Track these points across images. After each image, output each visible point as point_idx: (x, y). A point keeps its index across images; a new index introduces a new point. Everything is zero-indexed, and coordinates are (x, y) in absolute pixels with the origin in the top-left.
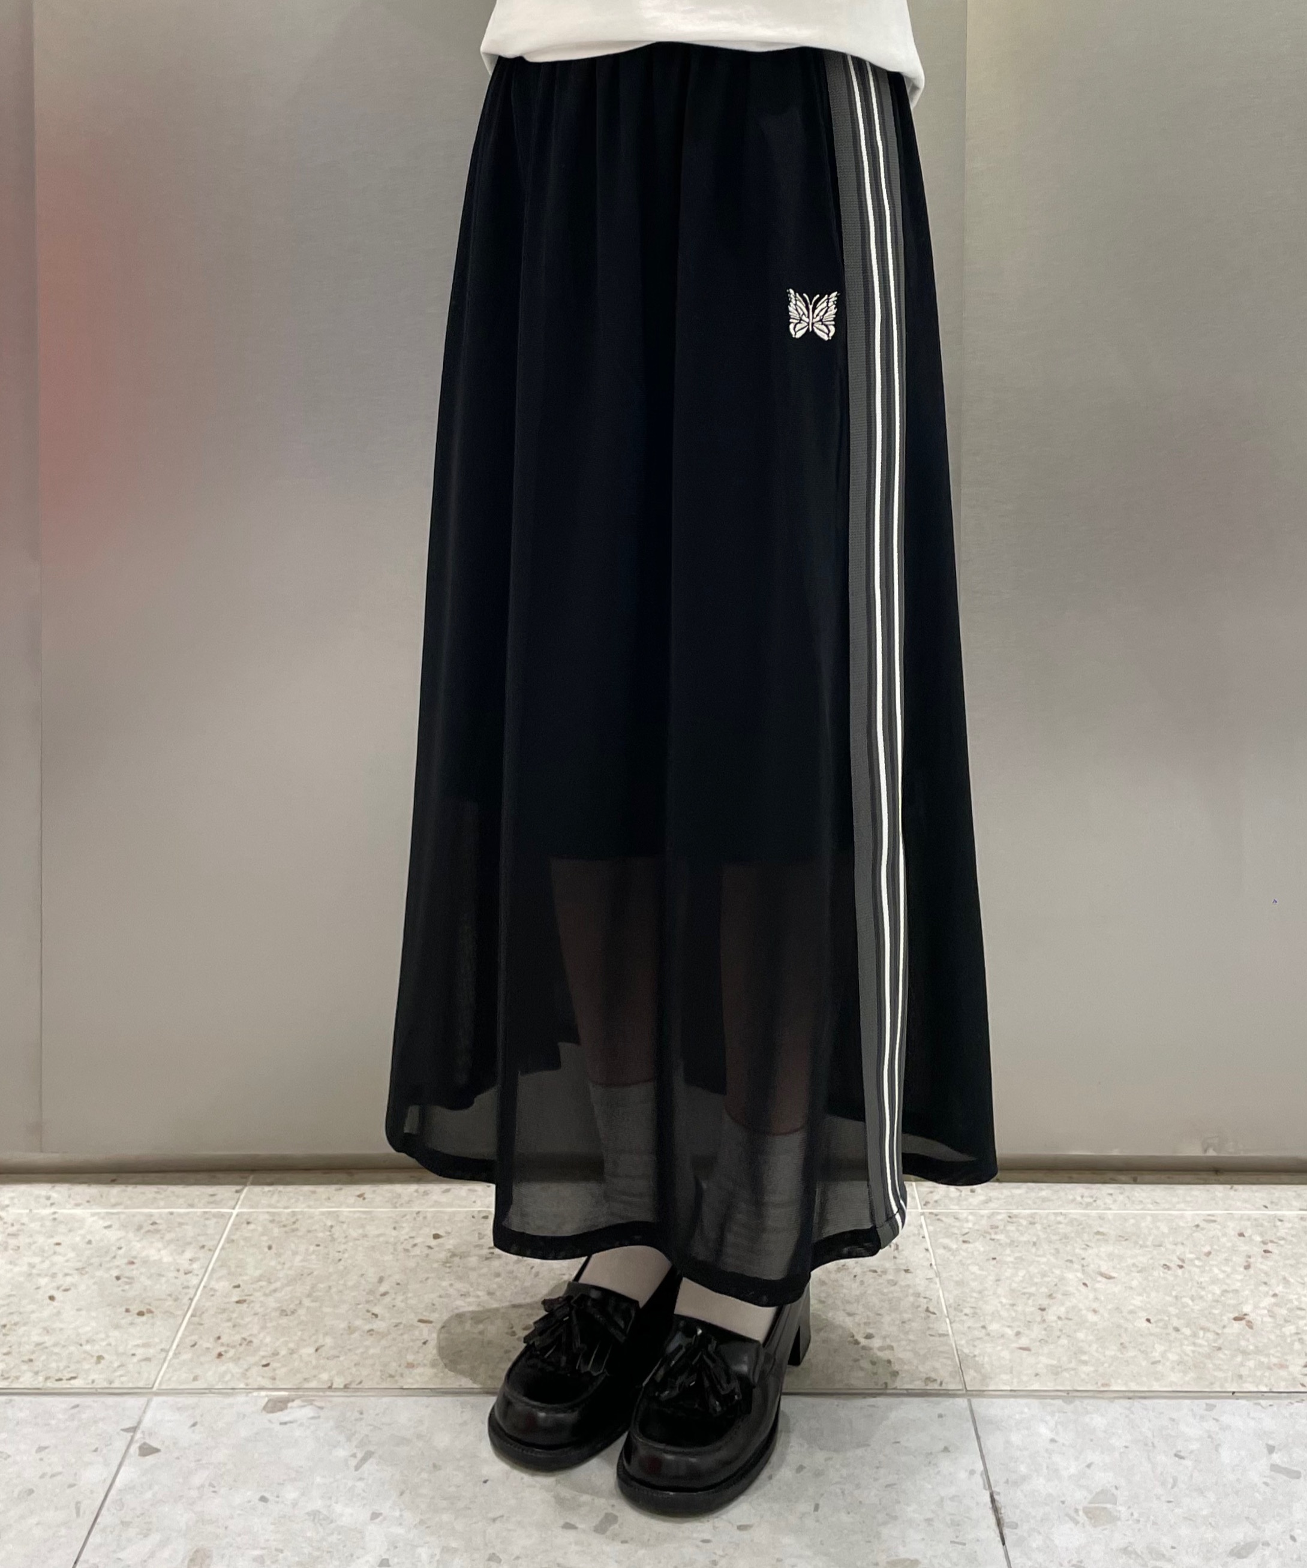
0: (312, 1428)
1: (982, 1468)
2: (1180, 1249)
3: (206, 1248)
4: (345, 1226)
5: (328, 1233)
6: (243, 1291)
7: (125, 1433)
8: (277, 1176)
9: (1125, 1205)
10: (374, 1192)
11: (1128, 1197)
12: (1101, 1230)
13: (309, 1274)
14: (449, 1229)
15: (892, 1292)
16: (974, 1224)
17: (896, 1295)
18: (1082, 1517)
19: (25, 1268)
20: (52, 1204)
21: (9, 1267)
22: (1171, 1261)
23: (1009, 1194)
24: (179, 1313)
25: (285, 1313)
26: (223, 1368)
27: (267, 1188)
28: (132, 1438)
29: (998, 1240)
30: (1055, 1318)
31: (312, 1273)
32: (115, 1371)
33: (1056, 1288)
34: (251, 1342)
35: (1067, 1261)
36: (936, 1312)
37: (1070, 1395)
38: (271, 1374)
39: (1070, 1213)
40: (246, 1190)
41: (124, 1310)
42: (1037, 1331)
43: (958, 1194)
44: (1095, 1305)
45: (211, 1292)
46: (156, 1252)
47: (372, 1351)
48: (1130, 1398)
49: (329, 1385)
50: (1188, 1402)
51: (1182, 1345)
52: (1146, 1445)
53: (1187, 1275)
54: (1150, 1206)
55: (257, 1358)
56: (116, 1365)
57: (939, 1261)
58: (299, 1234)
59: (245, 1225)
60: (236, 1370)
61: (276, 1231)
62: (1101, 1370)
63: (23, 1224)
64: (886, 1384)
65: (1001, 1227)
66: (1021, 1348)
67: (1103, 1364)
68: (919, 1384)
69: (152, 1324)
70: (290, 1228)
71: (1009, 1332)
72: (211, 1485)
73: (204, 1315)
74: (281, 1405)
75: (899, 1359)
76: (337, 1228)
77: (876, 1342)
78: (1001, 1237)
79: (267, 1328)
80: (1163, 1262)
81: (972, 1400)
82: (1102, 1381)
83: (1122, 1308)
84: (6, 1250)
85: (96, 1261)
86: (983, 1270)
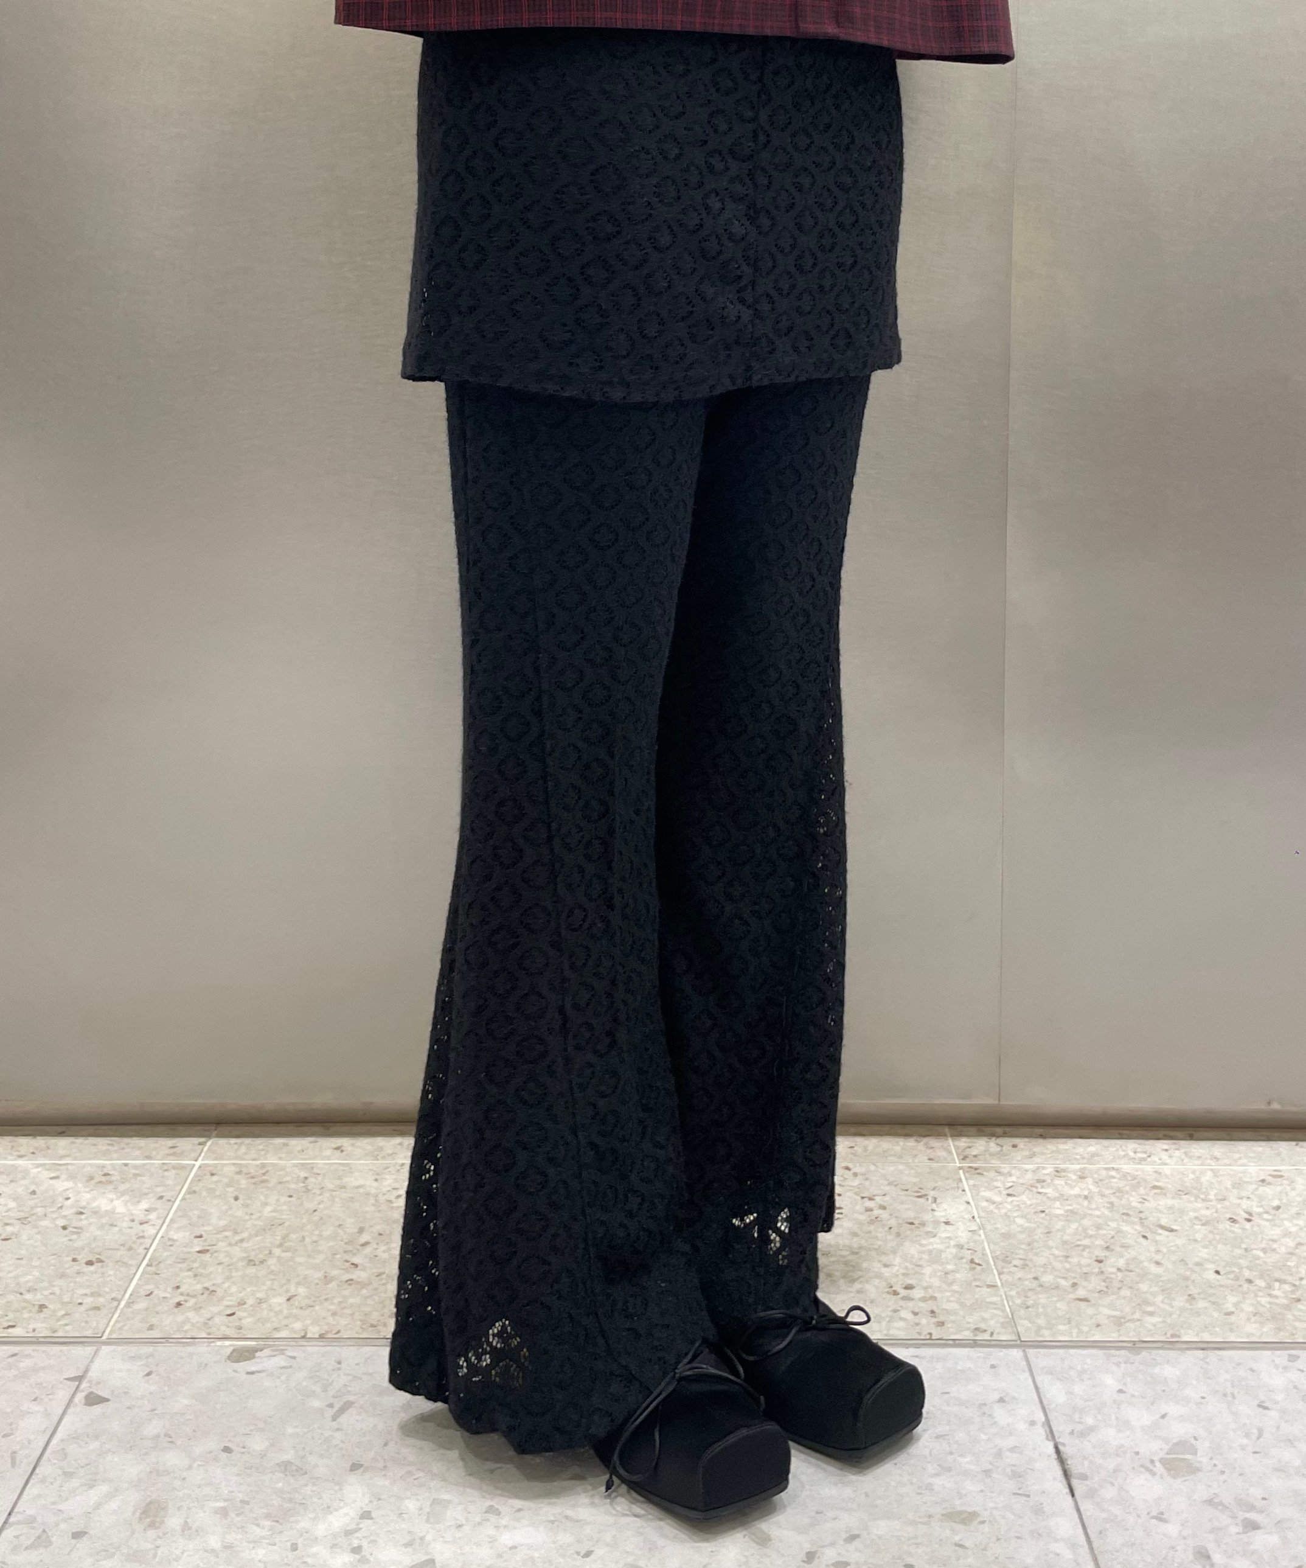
0: (283, 1378)
1: (1043, 1419)
2: (1245, 1204)
3: (164, 1199)
4: (320, 1178)
5: (302, 1185)
6: (205, 1240)
7: (69, 1383)
8: (245, 1129)
9: (1183, 1160)
10: (353, 1145)
11: (1185, 1153)
12: (1157, 1184)
13: (280, 1225)
15: (932, 1244)
16: (1019, 1178)
17: (935, 1246)
18: (1159, 1468)
22: (1238, 1214)
23: (1055, 1149)
24: (134, 1262)
25: (253, 1263)
26: (180, 1318)
27: (233, 1141)
28: (78, 1387)
29: (1046, 1193)
30: (1114, 1270)
31: (284, 1223)
32: (58, 1320)
33: (1112, 1241)
34: (214, 1291)
35: (1123, 1214)
36: (980, 1263)
37: (1137, 1345)
38: (237, 1324)
39: (1123, 1168)
40: (209, 1143)
41: (70, 1258)
42: (1094, 1283)
43: (999, 1149)
44: (1158, 1257)
45: (169, 1242)
46: (106, 1201)
47: (351, 1301)
48: (1203, 1349)
49: (303, 1334)
50: (1269, 1352)
51: (1256, 1296)
52: (1225, 1395)
53: (1256, 1229)
54: (1209, 1161)
55: (222, 1308)
56: (63, 1312)
57: (982, 1214)
58: (270, 1185)
59: (208, 1176)
60: (196, 1318)
61: (244, 1182)
62: (1169, 1321)
64: (931, 1334)
65: (1049, 1181)
66: (1081, 1300)
67: (1171, 1315)
68: (967, 1334)
69: (103, 1273)
70: (259, 1179)
71: (1063, 1283)
72: (167, 1435)
73: (161, 1265)
74: (247, 1354)
75: (943, 1309)
76: (311, 1180)
77: (917, 1293)
78: (1049, 1191)
79: (232, 1277)
80: (1228, 1216)
81: (1027, 1350)
82: (1171, 1332)
83: (1188, 1260)
85: (40, 1211)
86: (1032, 1222)
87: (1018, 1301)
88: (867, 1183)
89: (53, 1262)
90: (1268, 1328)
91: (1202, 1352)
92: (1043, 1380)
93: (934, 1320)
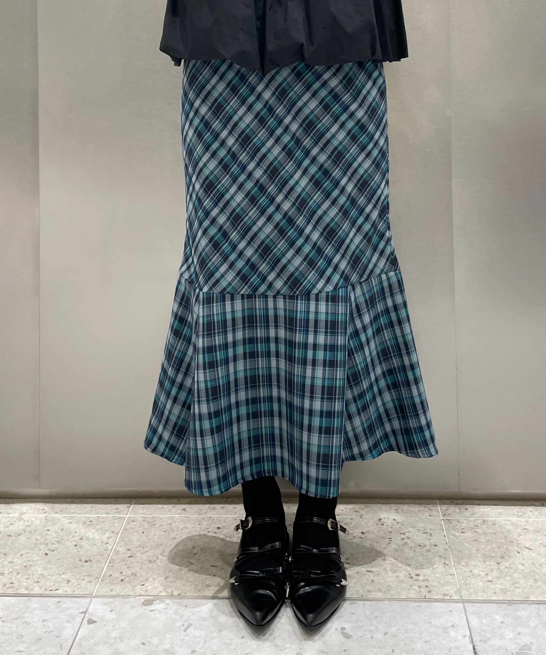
0: (164, 613)
1: (469, 635)
3: (114, 533)
4: (177, 523)
5: (170, 526)
6: (132, 552)
7: (81, 614)
8: (146, 500)
9: (538, 516)
10: (190, 508)
11: (540, 513)
12: (526, 527)
13: (161, 545)
14: (224, 525)
15: (428, 555)
16: (467, 524)
17: (430, 556)
19: (34, 541)
20: (45, 512)
21: (27, 540)
23: (483, 510)
24: (104, 561)
25: (151, 562)
26: (124, 586)
27: (141, 506)
28: (84, 616)
29: (478, 532)
30: (504, 568)
32: (75, 587)
33: (504, 554)
34: (136, 574)
35: (510, 541)
36: (448, 564)
37: (511, 602)
38: (145, 589)
39: (512, 520)
40: (132, 507)
41: (79, 559)
42: (495, 574)
43: (459, 510)
44: (523, 562)
46: (92, 534)
47: (190, 579)
48: (538, 604)
49: (171, 594)
55: (139, 582)
56: (76, 584)
57: (450, 541)
58: (157, 526)
59: (132, 522)
60: (129, 586)
61: (146, 525)
62: (525, 591)
63: (32, 521)
64: (425, 596)
65: (480, 526)
66: (488, 581)
67: (526, 588)
68: (441, 597)
69: (92, 566)
70: (152, 524)
71: (483, 574)
72: (120, 637)
73: (115, 562)
74: (150, 602)
75: (431, 585)
76: (173, 524)
77: (421, 578)
78: (479, 530)
79: (143, 568)
81: (465, 604)
82: (525, 596)
83: (535, 563)
84: (25, 532)
85: (66, 538)
86: (471, 545)
87: (463, 582)
88: (403, 527)
89: (72, 561)
92: (471, 617)
93: (428, 590)
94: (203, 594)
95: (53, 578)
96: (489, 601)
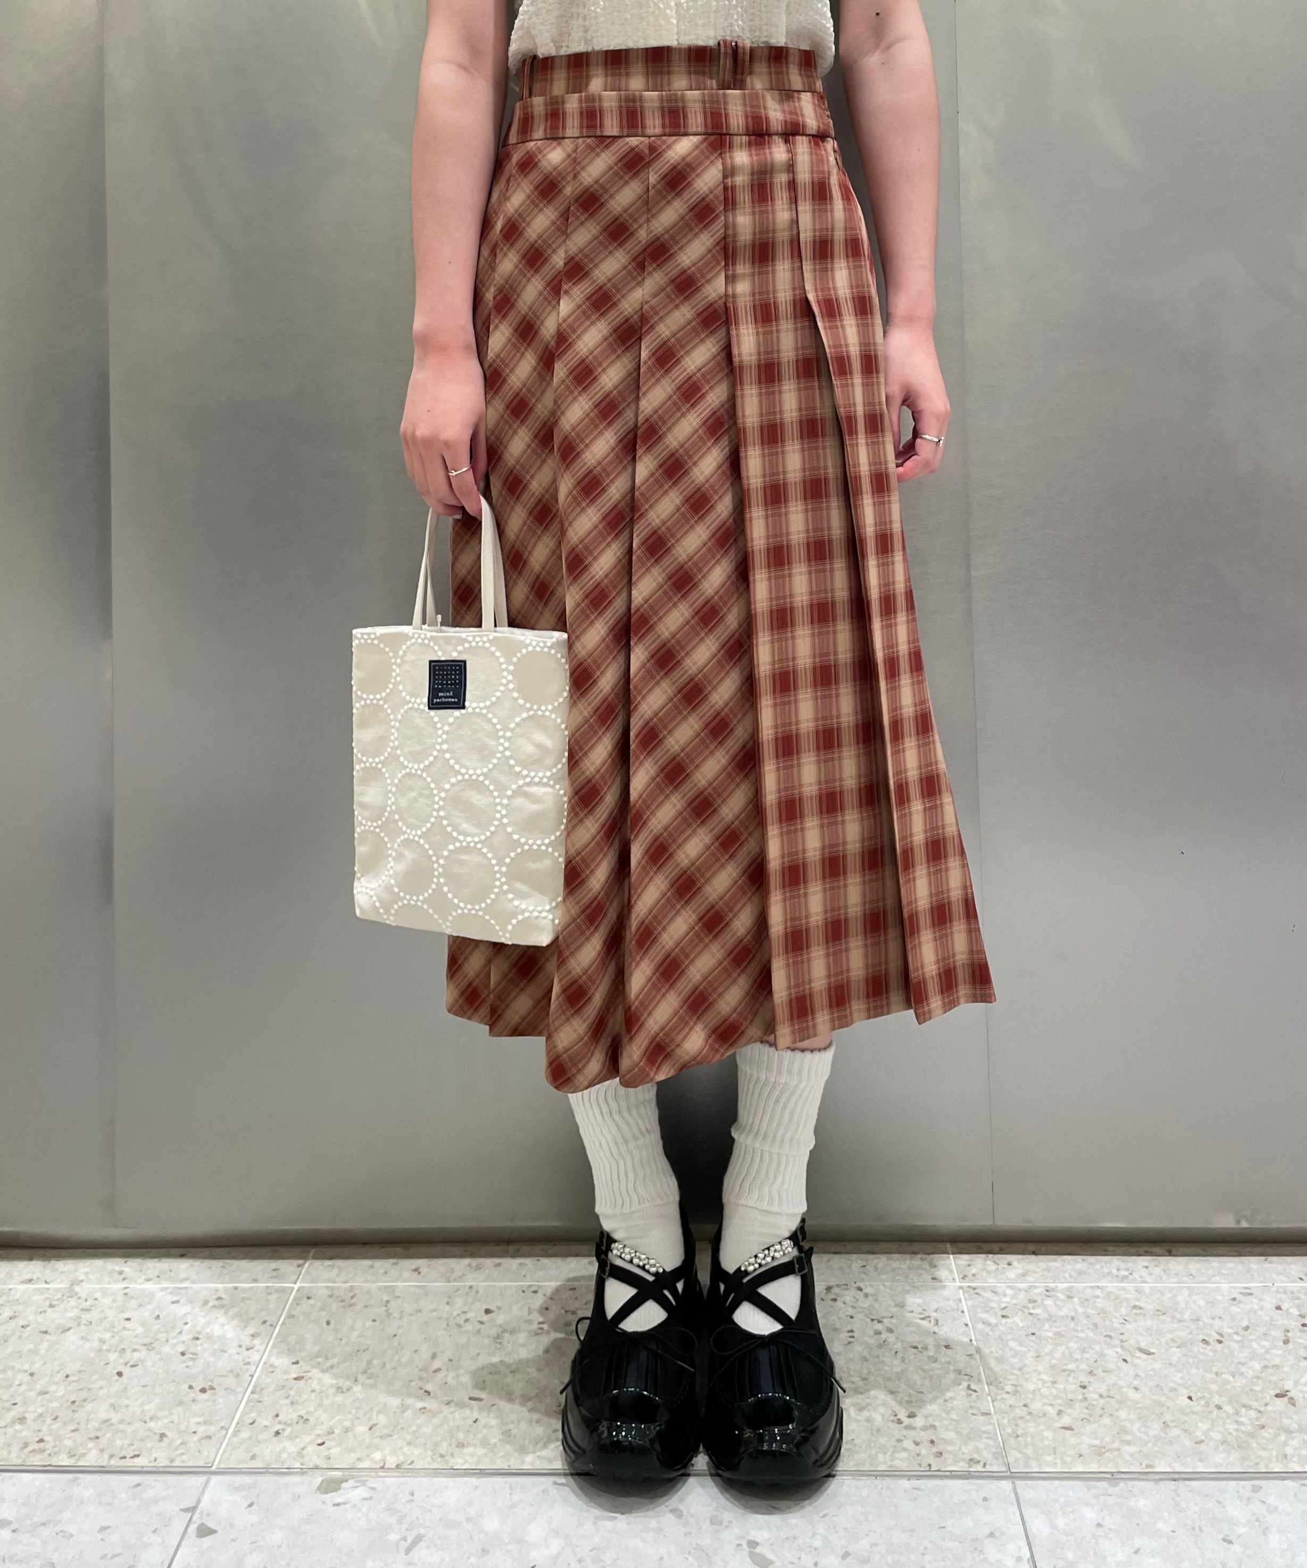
0: (364, 1510)
1: (1028, 1555)
2: (1217, 1324)
3: (268, 1323)
4: (400, 1301)
5: (385, 1308)
6: (301, 1367)
7: (183, 1514)
8: (337, 1250)
9: (1161, 1278)
10: (429, 1266)
11: (1164, 1270)
12: (1137, 1304)
13: (365, 1350)
14: (500, 1304)
15: (933, 1370)
16: (1012, 1298)
17: (936, 1372)
19: (96, 1344)
20: (124, 1279)
21: (81, 1343)
22: (1210, 1336)
23: (1045, 1266)
24: (240, 1389)
25: (342, 1391)
26: (278, 1448)
27: (328, 1263)
28: (191, 1519)
29: (1036, 1315)
30: (1096, 1396)
31: (368, 1349)
32: (176, 1449)
33: (1095, 1365)
34: (307, 1420)
35: (1106, 1336)
36: (977, 1389)
37: (1116, 1476)
38: (327, 1454)
39: (1106, 1287)
40: (307, 1265)
41: (187, 1386)
42: (1078, 1410)
43: (995, 1266)
44: (1136, 1383)
45: (271, 1369)
46: (218, 1326)
47: (424, 1430)
48: (1175, 1480)
49: (382, 1465)
50: (1233, 1483)
51: (1224, 1423)
52: (1193, 1529)
53: (1226, 1350)
54: (1185, 1279)
55: (312, 1437)
56: (179, 1441)
57: (979, 1337)
58: (358, 1307)
59: (305, 1300)
60: (292, 1447)
61: (335, 1306)
62: (1145, 1450)
63: (96, 1299)
64: (930, 1465)
65: (1039, 1301)
66: (1063, 1428)
67: (1146, 1444)
68: (962, 1466)
69: (214, 1401)
70: (348, 1302)
71: (1051, 1411)
73: (264, 1392)
74: (334, 1485)
75: (942, 1439)
76: (393, 1303)
77: (919, 1421)
78: (1039, 1311)
79: (323, 1405)
80: (1201, 1337)
81: (1017, 1482)
82: (1146, 1462)
83: (1163, 1385)
84: (79, 1325)
85: (162, 1337)
86: (1022, 1346)
87: (1009, 1430)
88: (879, 1305)
89: (172, 1389)
90: (1235, 1456)
91: (1174, 1482)
92: (1028, 1513)
93: (935, 1450)
94: (451, 1464)
95: (129, 1430)
96: (1065, 1475)
